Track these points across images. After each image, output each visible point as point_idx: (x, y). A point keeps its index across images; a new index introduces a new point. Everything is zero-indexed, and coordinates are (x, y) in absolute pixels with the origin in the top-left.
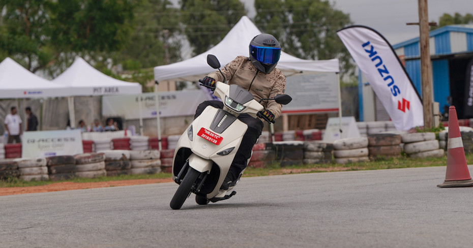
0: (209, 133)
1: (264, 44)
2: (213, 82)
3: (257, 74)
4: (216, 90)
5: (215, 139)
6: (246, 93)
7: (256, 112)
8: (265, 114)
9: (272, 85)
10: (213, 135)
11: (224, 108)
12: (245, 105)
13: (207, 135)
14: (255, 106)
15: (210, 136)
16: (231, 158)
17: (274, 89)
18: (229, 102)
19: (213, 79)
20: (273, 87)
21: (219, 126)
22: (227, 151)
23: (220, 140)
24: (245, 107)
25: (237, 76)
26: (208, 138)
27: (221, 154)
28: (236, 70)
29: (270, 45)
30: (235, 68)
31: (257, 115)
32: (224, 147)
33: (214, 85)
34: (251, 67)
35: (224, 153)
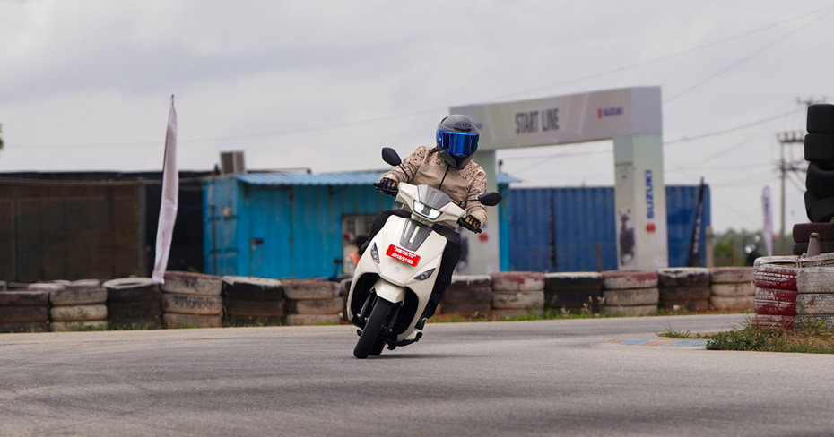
0: (400, 251)
1: (455, 128)
2: (394, 184)
3: (448, 170)
4: (400, 194)
5: (410, 258)
6: (439, 194)
7: (456, 219)
8: (467, 220)
9: (469, 184)
10: (406, 254)
11: (413, 217)
12: (441, 210)
13: (398, 253)
14: (454, 211)
15: (403, 256)
16: (431, 282)
17: (473, 189)
18: (419, 208)
19: (392, 181)
20: (471, 186)
21: (411, 241)
22: (426, 274)
23: (416, 259)
24: (442, 213)
25: (421, 174)
26: (400, 258)
27: (418, 278)
28: (418, 167)
29: (463, 130)
30: (418, 163)
31: (458, 222)
32: (422, 268)
33: (396, 188)
34: (439, 160)
35: (422, 277)
